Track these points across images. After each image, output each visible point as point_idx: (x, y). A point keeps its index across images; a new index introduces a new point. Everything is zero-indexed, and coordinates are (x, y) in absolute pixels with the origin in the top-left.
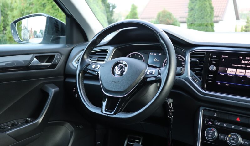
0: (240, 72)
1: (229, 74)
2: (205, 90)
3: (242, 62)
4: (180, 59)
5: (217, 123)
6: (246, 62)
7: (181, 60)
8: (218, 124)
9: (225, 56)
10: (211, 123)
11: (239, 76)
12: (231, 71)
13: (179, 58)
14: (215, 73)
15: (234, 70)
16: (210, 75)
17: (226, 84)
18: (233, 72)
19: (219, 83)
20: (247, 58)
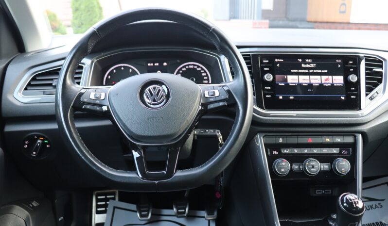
0: (303, 80)
1: (291, 83)
2: (264, 109)
3: (303, 65)
4: (198, 69)
5: (285, 151)
6: (307, 66)
7: (200, 71)
8: (287, 152)
9: (279, 60)
10: (276, 153)
11: (304, 84)
12: (292, 80)
13: (196, 67)
14: (273, 84)
15: (296, 77)
16: (266, 88)
17: (291, 98)
18: (295, 80)
19: (281, 97)
20: (307, 60)
